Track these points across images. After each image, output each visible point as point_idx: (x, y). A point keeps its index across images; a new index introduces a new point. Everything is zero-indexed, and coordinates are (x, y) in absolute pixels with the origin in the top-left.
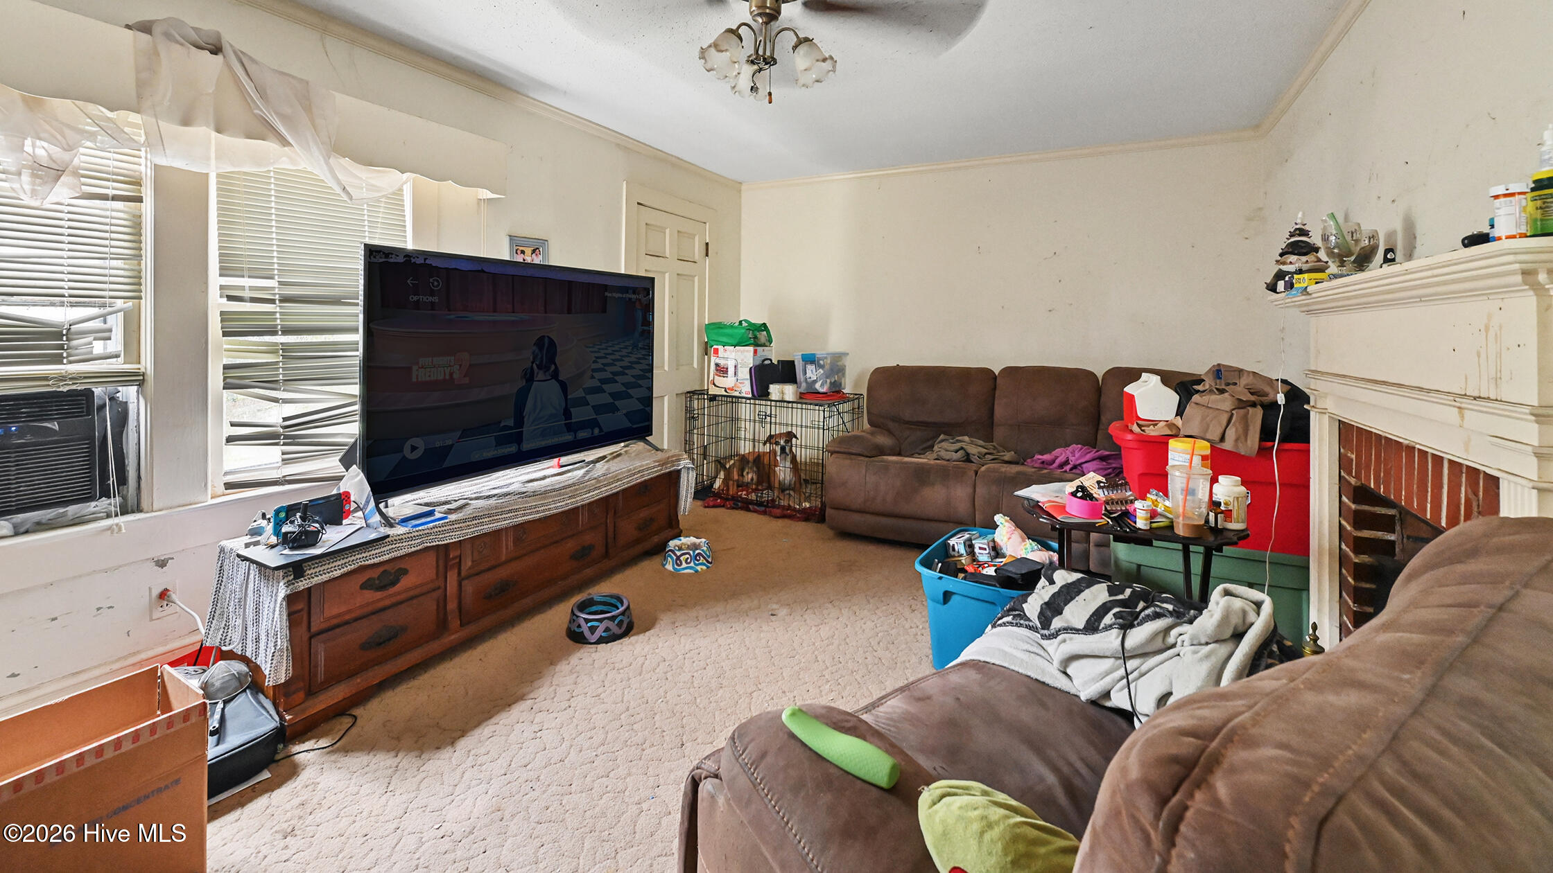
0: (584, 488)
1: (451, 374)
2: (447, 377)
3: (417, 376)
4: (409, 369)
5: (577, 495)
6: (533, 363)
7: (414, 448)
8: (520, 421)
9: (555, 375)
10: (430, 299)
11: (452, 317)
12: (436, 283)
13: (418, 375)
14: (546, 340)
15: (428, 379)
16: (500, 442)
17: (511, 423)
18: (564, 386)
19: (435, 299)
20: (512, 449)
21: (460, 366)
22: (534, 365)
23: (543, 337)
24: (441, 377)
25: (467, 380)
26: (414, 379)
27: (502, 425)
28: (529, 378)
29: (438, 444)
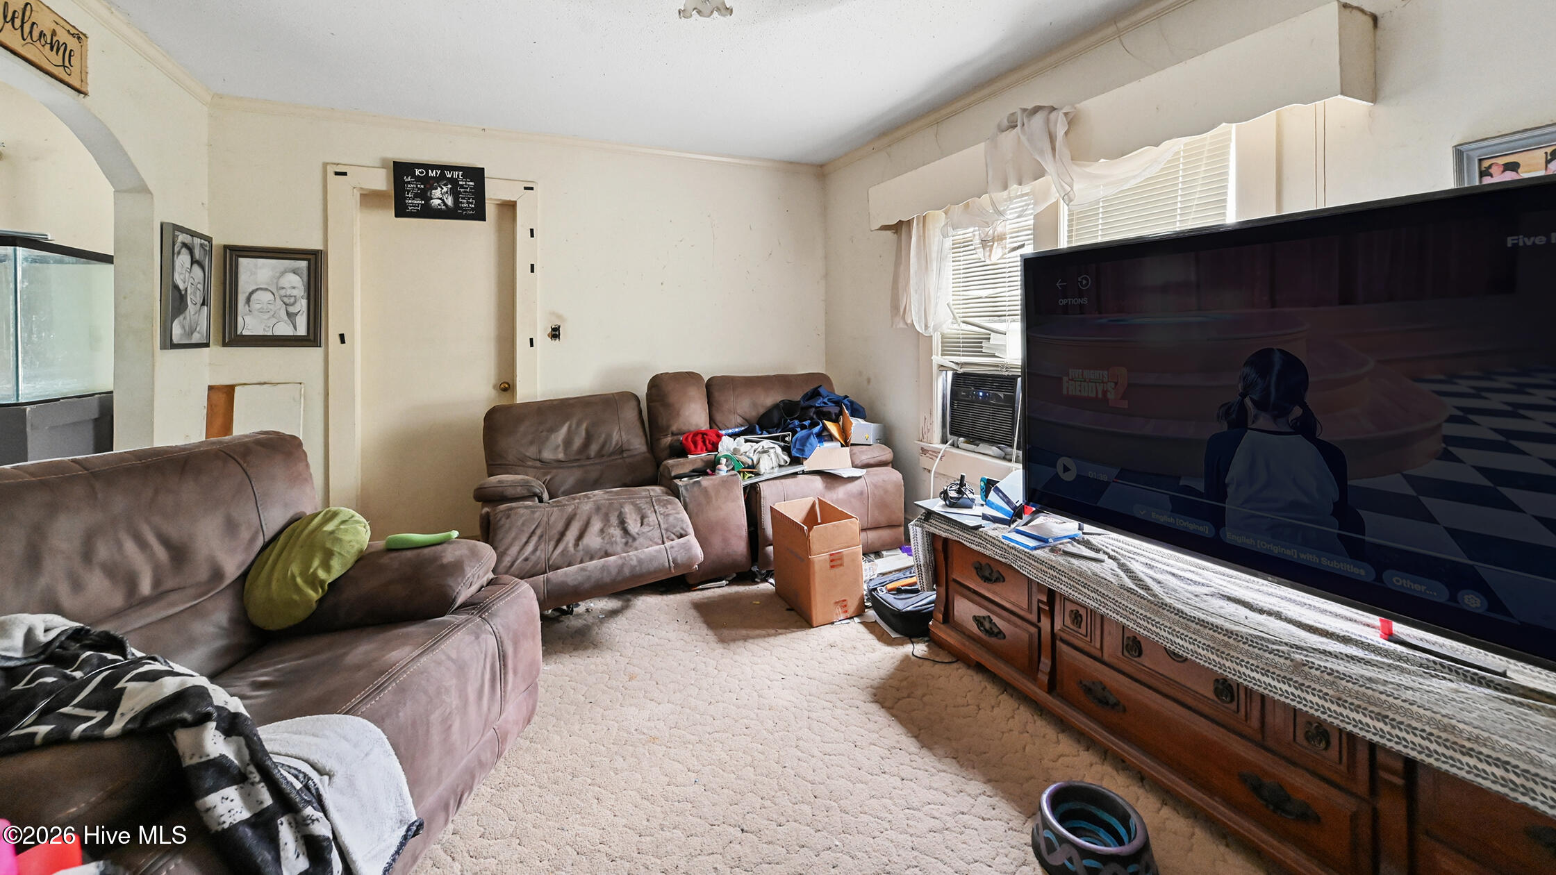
0: (1257, 657)
1: (1105, 393)
2: (1100, 396)
3: (1068, 388)
4: (1061, 379)
5: (1229, 657)
6: (1243, 396)
7: (1066, 469)
8: (1218, 488)
9: (1306, 427)
10: (1079, 301)
11: (1104, 321)
12: (1084, 282)
13: (1070, 388)
14: (1277, 358)
15: (1078, 393)
16: (1180, 507)
17: (1200, 486)
18: (1333, 457)
19: (1085, 301)
20: (1205, 529)
21: (1116, 384)
22: (1248, 401)
23: (1270, 351)
24: (1093, 395)
25: (1125, 404)
26: (1065, 392)
27: (1182, 483)
28: (1238, 421)
29: (1091, 474)
